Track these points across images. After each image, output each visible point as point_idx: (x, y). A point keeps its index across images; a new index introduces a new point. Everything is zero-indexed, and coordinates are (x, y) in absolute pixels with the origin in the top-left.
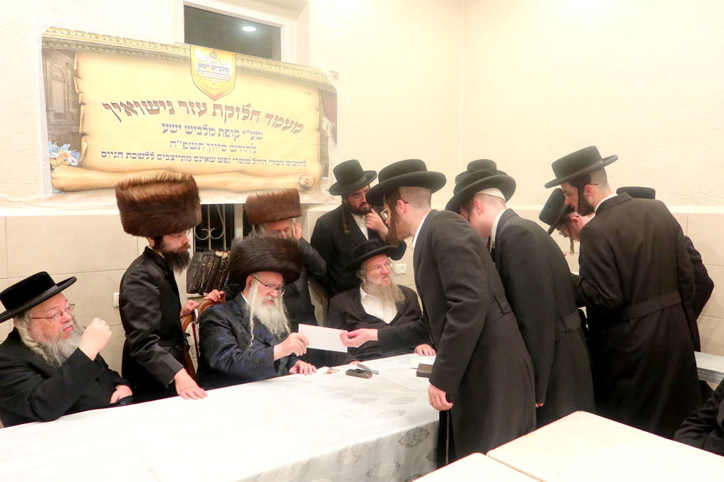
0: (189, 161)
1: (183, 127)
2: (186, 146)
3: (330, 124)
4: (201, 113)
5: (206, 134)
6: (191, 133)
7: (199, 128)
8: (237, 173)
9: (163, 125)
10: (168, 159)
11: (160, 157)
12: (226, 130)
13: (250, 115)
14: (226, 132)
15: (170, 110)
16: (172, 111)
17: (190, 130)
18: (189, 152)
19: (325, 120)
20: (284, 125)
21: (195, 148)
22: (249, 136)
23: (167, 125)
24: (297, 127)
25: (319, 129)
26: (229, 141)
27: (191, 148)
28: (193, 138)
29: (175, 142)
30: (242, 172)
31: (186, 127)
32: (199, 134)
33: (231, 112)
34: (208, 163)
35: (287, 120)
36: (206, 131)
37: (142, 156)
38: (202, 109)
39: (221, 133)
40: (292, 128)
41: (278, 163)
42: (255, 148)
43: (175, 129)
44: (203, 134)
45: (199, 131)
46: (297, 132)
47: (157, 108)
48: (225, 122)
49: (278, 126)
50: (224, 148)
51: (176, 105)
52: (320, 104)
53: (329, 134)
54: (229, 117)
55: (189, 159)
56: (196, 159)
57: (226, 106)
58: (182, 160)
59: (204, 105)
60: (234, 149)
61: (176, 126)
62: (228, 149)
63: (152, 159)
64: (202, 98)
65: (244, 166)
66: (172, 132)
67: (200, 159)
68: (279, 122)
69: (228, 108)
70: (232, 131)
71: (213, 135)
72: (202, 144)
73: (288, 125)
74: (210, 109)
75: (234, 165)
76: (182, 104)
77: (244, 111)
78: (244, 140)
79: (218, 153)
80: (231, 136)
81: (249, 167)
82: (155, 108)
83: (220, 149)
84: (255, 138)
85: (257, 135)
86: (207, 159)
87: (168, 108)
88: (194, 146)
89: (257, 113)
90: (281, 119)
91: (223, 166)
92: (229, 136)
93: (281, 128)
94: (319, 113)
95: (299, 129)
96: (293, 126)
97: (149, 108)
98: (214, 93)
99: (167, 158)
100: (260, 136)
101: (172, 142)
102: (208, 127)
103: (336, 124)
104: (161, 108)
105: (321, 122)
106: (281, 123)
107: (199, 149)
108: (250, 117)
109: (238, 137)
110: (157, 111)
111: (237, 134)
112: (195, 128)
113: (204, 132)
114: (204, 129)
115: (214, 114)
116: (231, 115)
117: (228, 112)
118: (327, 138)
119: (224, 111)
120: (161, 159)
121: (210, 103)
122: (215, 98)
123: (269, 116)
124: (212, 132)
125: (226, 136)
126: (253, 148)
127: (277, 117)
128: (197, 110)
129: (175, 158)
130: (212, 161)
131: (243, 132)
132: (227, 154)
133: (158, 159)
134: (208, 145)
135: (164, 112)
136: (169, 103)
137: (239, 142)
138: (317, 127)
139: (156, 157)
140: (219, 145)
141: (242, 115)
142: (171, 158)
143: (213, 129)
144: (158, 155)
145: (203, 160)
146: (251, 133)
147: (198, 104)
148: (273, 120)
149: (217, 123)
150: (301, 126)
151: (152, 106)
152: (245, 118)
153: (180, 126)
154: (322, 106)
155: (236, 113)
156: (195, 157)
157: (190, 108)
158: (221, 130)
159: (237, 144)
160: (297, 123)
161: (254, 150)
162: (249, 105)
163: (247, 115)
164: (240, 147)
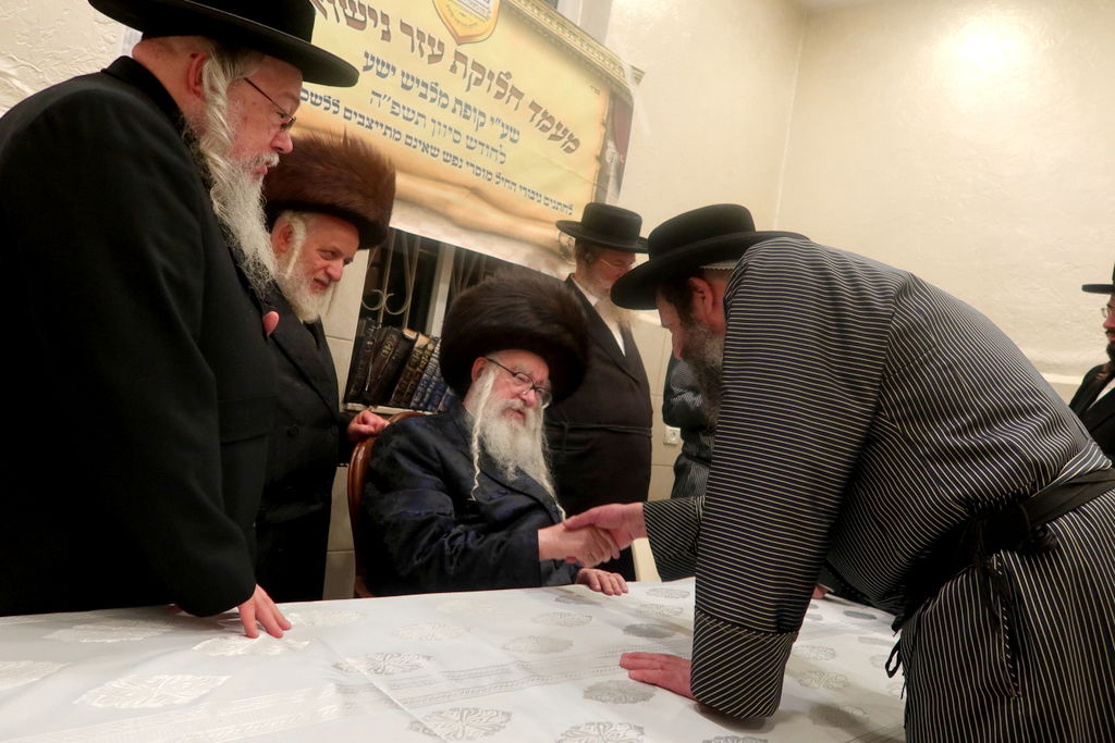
0: (397, 140)
1: (398, 72)
2: (397, 110)
3: (616, 157)
4: (434, 58)
5: (433, 100)
6: (408, 88)
7: (425, 85)
8: (467, 192)
9: (366, 55)
10: (363, 124)
11: (348, 114)
12: (468, 107)
13: (508, 94)
14: (466, 110)
15: (383, 31)
16: (386, 35)
17: (410, 83)
18: (397, 123)
19: (611, 144)
20: (553, 131)
21: (411, 120)
22: (500, 130)
23: (373, 58)
24: (572, 143)
25: (600, 158)
26: (467, 128)
27: (405, 118)
28: (411, 99)
29: (380, 96)
30: (476, 192)
31: (403, 74)
32: (423, 96)
33: (480, 77)
34: (426, 156)
35: (559, 126)
36: (433, 95)
37: (318, 101)
38: (437, 52)
39: (458, 107)
40: (563, 141)
41: (533, 195)
42: (504, 155)
43: (385, 71)
44: (429, 99)
45: (423, 90)
46: (569, 150)
47: (362, 18)
48: (468, 89)
49: (544, 129)
50: (457, 137)
51: (395, 28)
52: (608, 117)
53: (612, 173)
54: (475, 84)
55: (397, 136)
56: (409, 141)
57: (474, 62)
58: (385, 134)
59: (441, 45)
60: (473, 144)
61: (388, 66)
62: (464, 142)
63: (335, 112)
64: (441, 33)
65: (479, 182)
66: (379, 74)
67: (414, 143)
68: (546, 123)
69: (477, 67)
70: (475, 110)
71: (444, 106)
72: (424, 117)
73: (559, 133)
74: (448, 59)
75: (466, 174)
76: (405, 28)
77: (501, 82)
78: (490, 134)
79: (444, 143)
80: (472, 119)
81: (490, 188)
82: (359, 16)
83: (450, 136)
84: (508, 138)
85: (511, 133)
86: (426, 148)
87: (381, 27)
88: (410, 115)
89: (519, 94)
90: (551, 119)
91: (446, 170)
92: (468, 118)
93: (548, 134)
94: (604, 131)
95: (573, 147)
96: (566, 139)
97: (350, 13)
98: (461, 32)
99: (361, 120)
100: (516, 137)
101: (373, 93)
102: (438, 89)
103: (624, 159)
104: (370, 22)
105: (604, 148)
106: (549, 125)
107: (417, 123)
108: (506, 96)
109: (482, 124)
110: (361, 25)
111: (482, 119)
112: (418, 81)
113: (431, 95)
114: (433, 90)
115: (453, 69)
116: (478, 82)
117: (476, 75)
118: (608, 177)
119: (470, 70)
120: (350, 119)
121: (451, 46)
122: (460, 40)
123: (535, 106)
124: (444, 100)
125: (465, 116)
126: (502, 154)
127: (545, 113)
128: (427, 50)
129: (374, 125)
130: (433, 155)
131: (492, 119)
132: (459, 150)
133: (345, 117)
134: (433, 121)
135: (373, 31)
136: (385, 18)
137: (480, 135)
138: (598, 153)
139: (342, 111)
140: (450, 129)
141: (496, 88)
142: (366, 123)
143: (446, 96)
144: (346, 110)
145: (420, 147)
146: (503, 125)
147: (431, 41)
148: (539, 117)
149: (455, 86)
150: (576, 142)
151: (354, 11)
152: (499, 96)
153: (394, 69)
154: (610, 121)
155: (486, 81)
156: (407, 136)
157: (417, 42)
158: (458, 102)
159: (478, 136)
160: (571, 135)
161: (501, 158)
162: (508, 75)
163: (503, 91)
164: (483, 145)
